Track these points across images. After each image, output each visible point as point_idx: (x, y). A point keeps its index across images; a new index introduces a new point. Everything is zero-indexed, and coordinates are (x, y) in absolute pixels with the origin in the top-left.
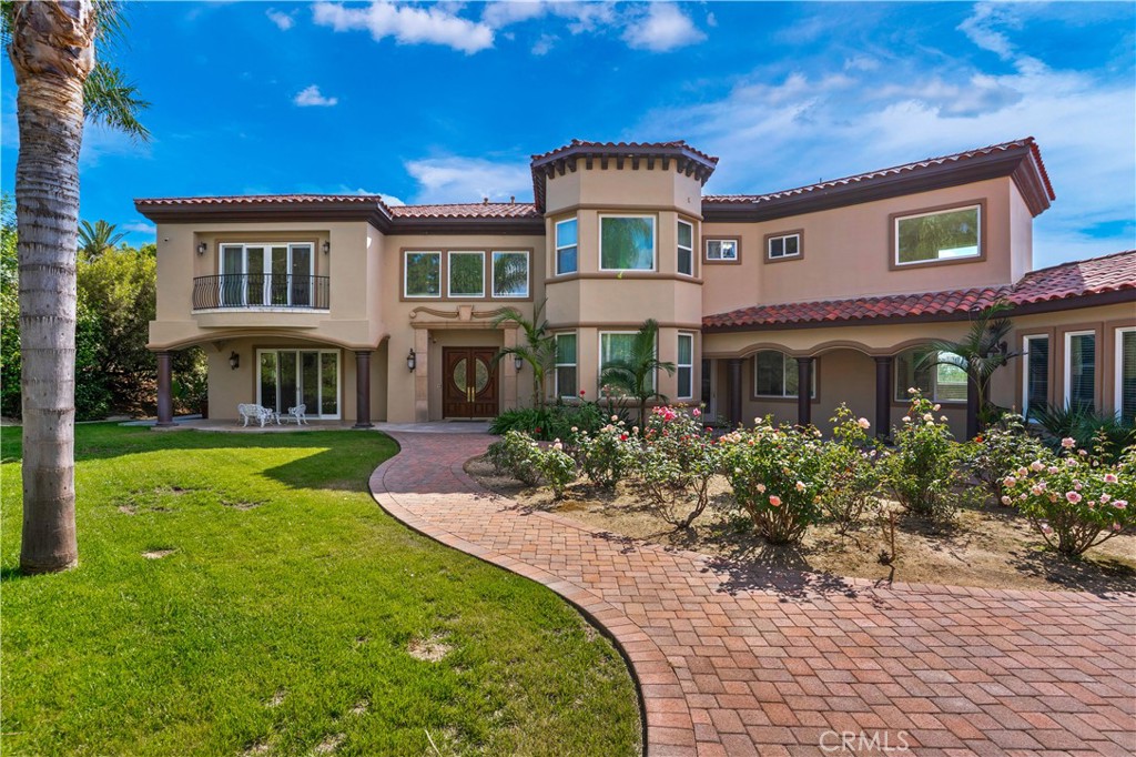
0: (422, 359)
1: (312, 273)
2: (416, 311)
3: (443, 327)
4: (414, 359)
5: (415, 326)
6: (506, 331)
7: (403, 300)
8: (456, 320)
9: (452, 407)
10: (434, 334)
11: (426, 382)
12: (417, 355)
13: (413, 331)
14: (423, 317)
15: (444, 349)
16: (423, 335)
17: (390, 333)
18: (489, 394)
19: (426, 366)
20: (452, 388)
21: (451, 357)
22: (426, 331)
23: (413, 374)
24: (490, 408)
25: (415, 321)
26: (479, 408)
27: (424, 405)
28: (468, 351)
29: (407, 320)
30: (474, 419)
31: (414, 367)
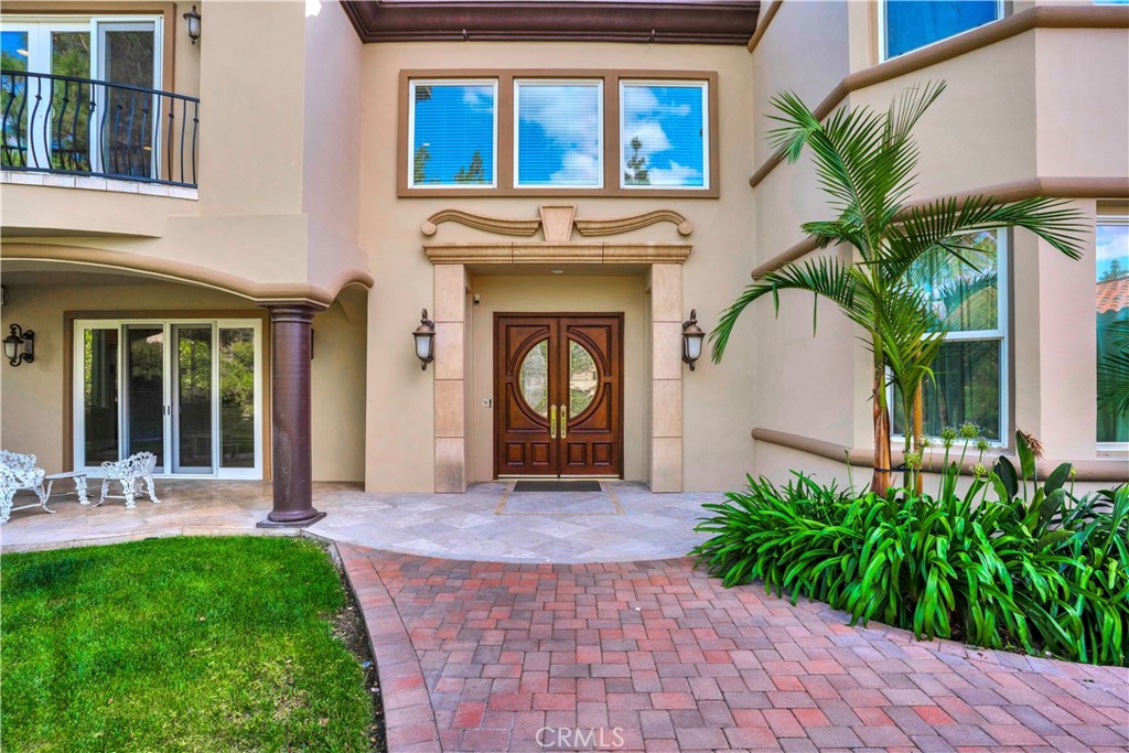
0: (451, 337)
1: (158, 85)
2: (438, 219)
3: (501, 258)
4: (432, 335)
5: (434, 256)
6: (657, 269)
7: (404, 195)
8: (535, 240)
9: (515, 451)
10: (479, 276)
11: (459, 395)
12: (437, 329)
13: (429, 268)
14: (452, 234)
15: (498, 317)
16: (455, 277)
17: (372, 275)
18: (600, 419)
19: (459, 356)
20: (514, 407)
21: (511, 337)
22: (460, 269)
23: (427, 376)
24: (602, 453)
25: (435, 242)
26: (576, 450)
27: (454, 450)
28: (552, 323)
29: (418, 243)
30: (566, 478)
31: (430, 358)
